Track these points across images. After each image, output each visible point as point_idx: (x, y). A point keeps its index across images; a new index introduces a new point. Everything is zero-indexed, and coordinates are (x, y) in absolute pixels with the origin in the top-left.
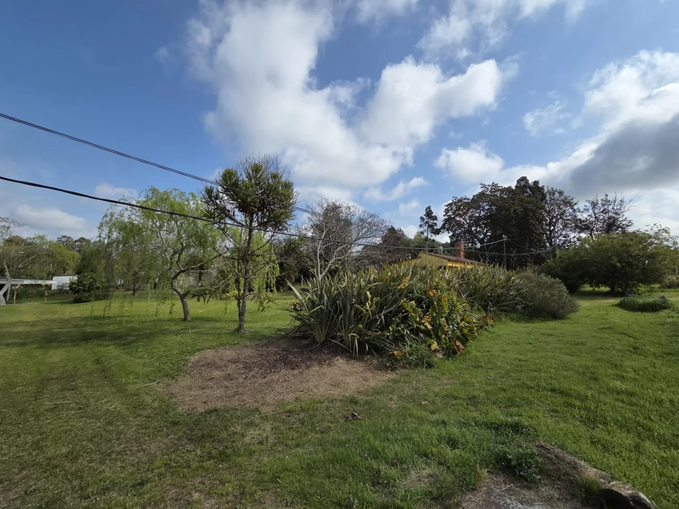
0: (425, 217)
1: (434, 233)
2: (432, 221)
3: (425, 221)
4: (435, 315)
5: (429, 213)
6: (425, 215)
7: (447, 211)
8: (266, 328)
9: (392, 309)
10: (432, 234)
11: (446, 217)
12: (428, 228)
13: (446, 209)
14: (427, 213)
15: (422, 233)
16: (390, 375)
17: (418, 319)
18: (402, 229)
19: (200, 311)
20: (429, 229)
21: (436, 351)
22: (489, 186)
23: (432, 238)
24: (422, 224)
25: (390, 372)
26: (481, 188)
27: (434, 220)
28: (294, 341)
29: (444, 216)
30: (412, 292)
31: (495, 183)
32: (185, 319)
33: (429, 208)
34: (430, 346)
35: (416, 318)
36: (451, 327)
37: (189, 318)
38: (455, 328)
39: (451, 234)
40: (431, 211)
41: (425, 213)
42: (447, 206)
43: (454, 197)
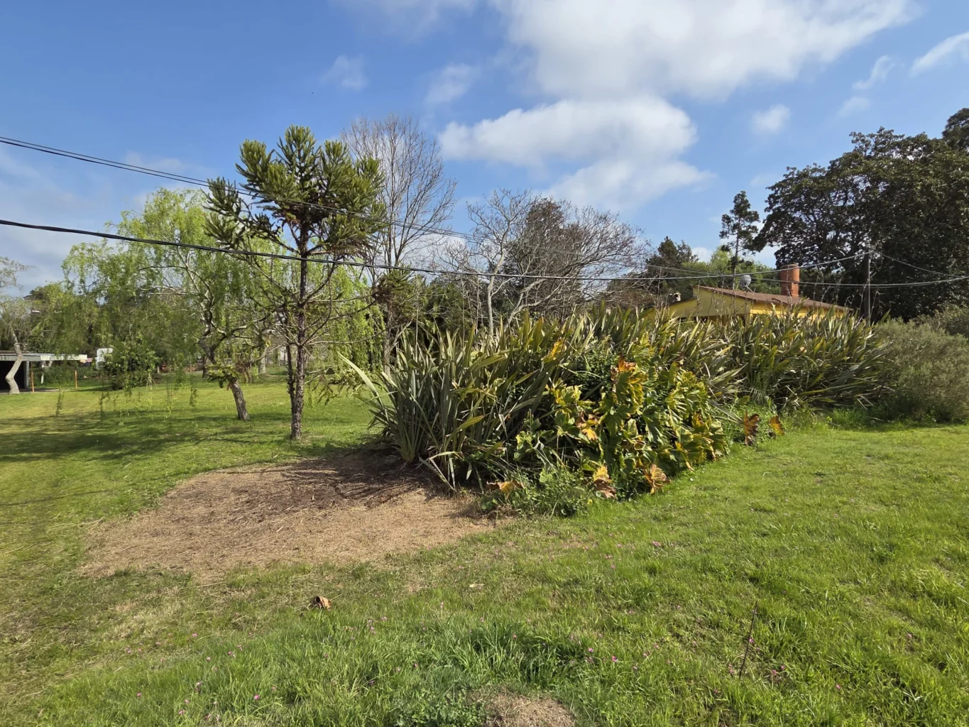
0: (732, 216)
1: (751, 248)
2: (747, 224)
3: (732, 224)
4: (612, 412)
5: (741, 207)
6: (732, 212)
7: (772, 199)
8: (345, 434)
9: (531, 401)
10: (746, 250)
11: (771, 212)
12: (738, 237)
13: (771, 196)
14: (737, 207)
15: (725, 249)
16: (481, 528)
17: (571, 421)
18: (686, 244)
19: (281, 403)
20: (741, 241)
21: (600, 484)
22: (872, 136)
23: (747, 259)
24: (726, 230)
25: (485, 521)
26: (853, 142)
27: (752, 220)
28: (371, 459)
29: (767, 210)
30: (580, 366)
31: (886, 130)
32: (240, 417)
33: (743, 195)
34: (588, 474)
35: (567, 420)
36: (650, 437)
37: (246, 416)
38: (660, 440)
39: (777, 247)
40: (747, 201)
41: (732, 207)
42: (773, 188)
43: (788, 168)
